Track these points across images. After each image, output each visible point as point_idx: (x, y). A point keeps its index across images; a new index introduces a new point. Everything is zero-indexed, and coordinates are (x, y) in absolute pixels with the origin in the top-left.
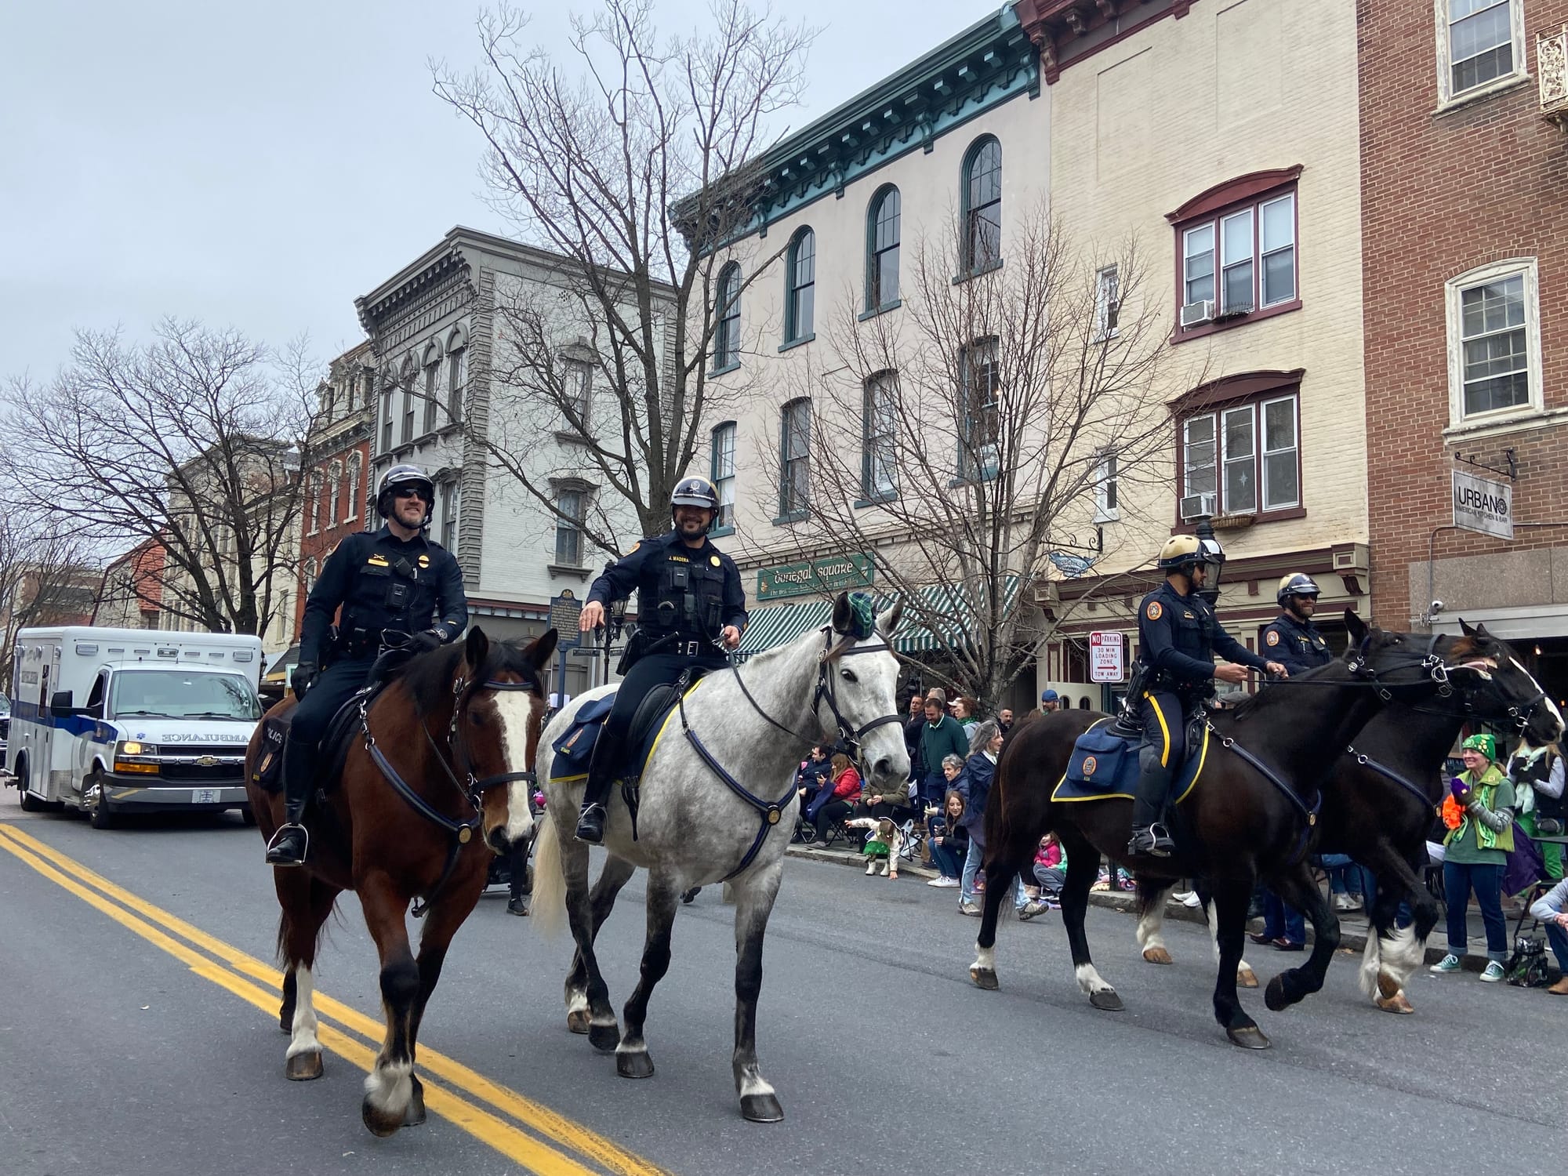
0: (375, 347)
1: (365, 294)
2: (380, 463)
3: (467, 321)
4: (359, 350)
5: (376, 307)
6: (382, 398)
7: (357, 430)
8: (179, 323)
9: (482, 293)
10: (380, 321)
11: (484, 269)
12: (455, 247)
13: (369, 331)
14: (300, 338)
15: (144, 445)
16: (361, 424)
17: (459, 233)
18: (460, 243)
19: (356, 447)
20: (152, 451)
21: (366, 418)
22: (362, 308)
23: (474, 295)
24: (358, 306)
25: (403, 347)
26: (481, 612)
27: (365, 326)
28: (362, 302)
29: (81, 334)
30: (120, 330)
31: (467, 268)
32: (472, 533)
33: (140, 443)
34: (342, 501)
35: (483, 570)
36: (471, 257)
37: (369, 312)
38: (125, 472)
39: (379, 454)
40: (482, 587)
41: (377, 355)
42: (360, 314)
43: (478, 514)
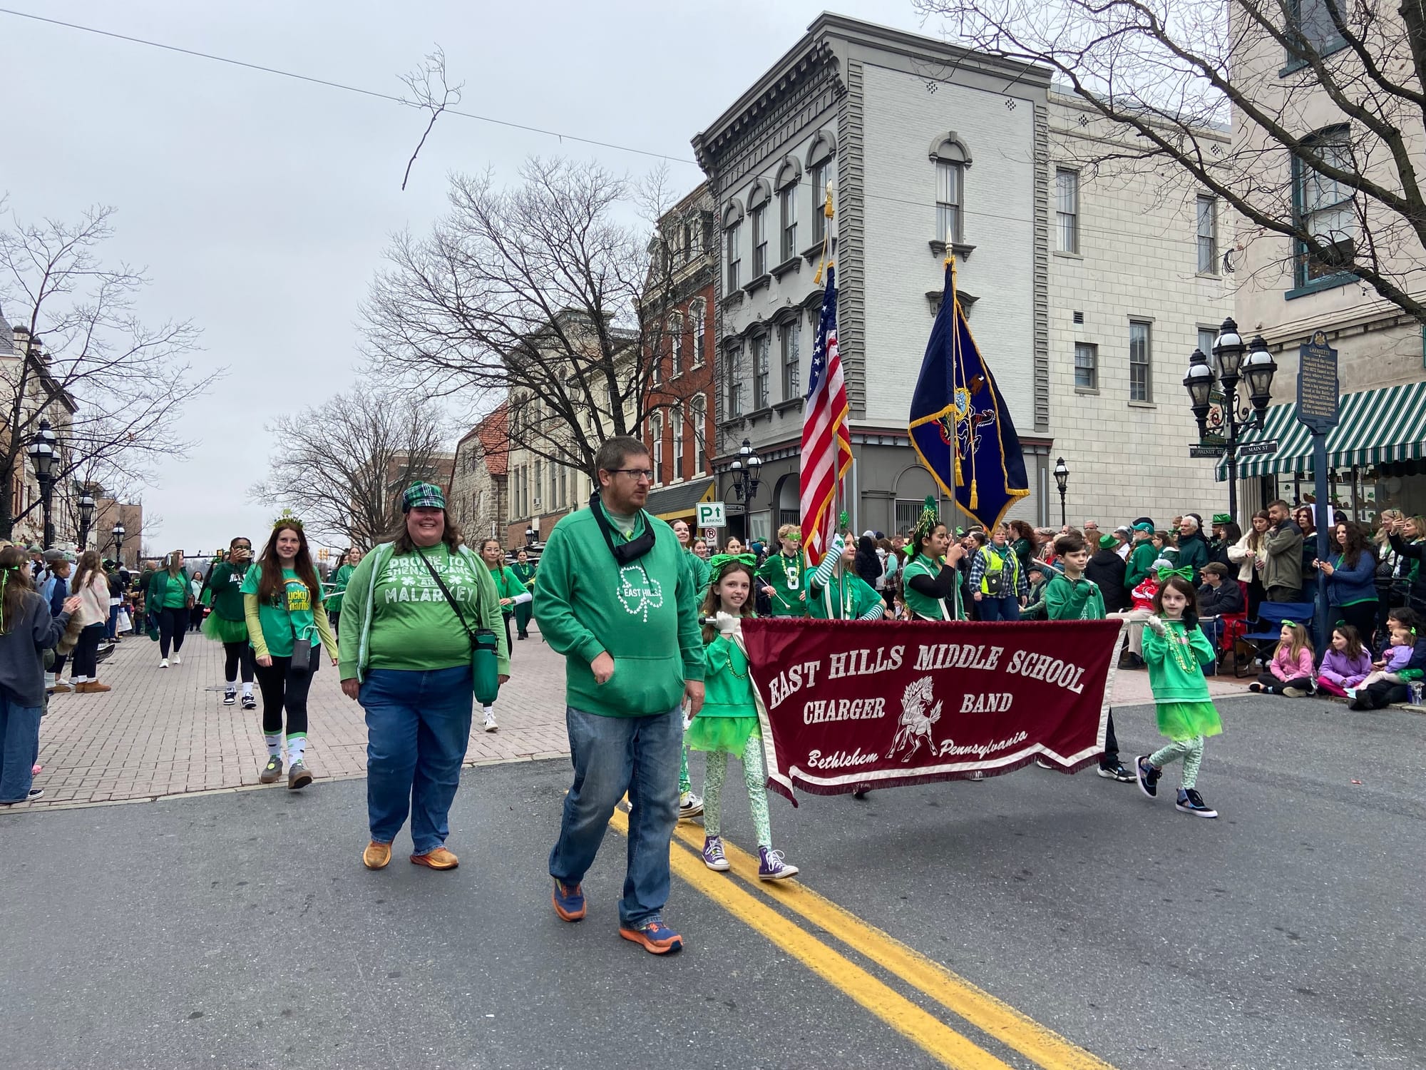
0: (713, 188)
1: (703, 131)
2: (728, 304)
3: (833, 127)
4: (694, 197)
5: (716, 141)
6: (725, 237)
7: (700, 275)
8: (544, 163)
9: (851, 89)
10: (718, 158)
11: (851, 62)
12: (820, 39)
13: (707, 171)
14: (659, 169)
15: (521, 293)
16: (704, 268)
17: (826, 20)
18: (827, 33)
19: (698, 293)
20: (529, 299)
21: (709, 261)
22: (699, 146)
23: (841, 92)
24: (694, 146)
25: (749, 177)
26: (870, 442)
27: (702, 166)
28: (700, 140)
29: (455, 177)
30: (492, 172)
31: (834, 61)
32: (855, 356)
33: (517, 290)
34: (685, 353)
35: (868, 395)
36: (839, 49)
37: (707, 150)
38: (502, 324)
39: (725, 295)
40: (868, 414)
41: (716, 194)
42: (697, 153)
43: (859, 336)
